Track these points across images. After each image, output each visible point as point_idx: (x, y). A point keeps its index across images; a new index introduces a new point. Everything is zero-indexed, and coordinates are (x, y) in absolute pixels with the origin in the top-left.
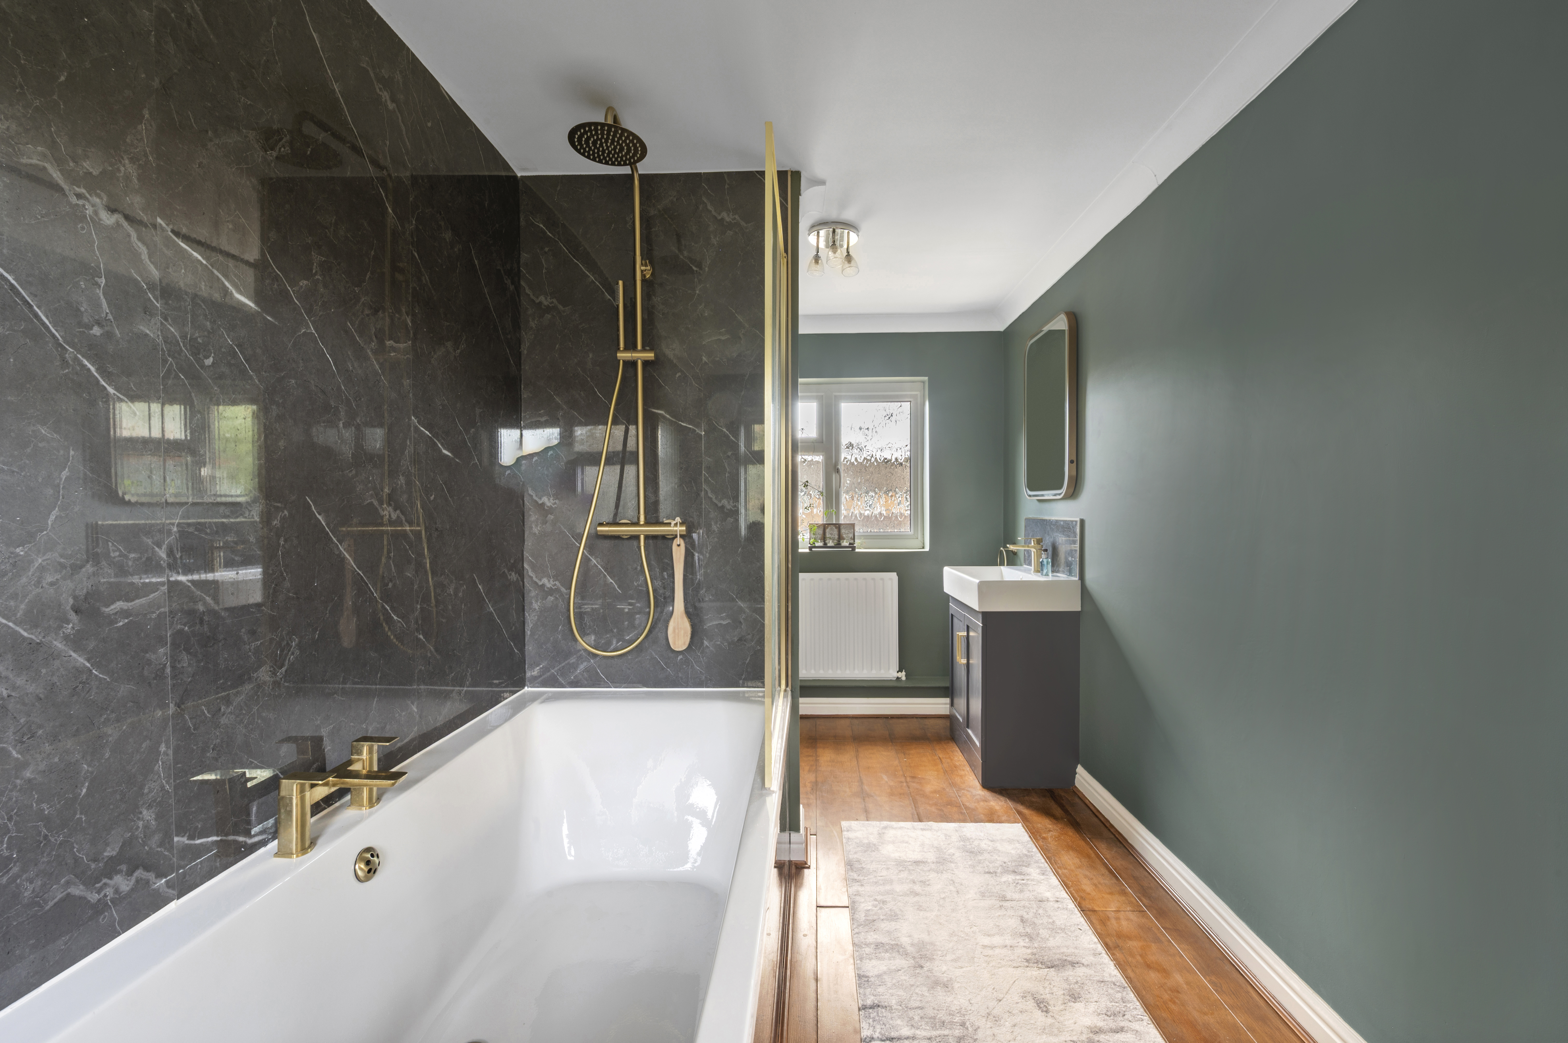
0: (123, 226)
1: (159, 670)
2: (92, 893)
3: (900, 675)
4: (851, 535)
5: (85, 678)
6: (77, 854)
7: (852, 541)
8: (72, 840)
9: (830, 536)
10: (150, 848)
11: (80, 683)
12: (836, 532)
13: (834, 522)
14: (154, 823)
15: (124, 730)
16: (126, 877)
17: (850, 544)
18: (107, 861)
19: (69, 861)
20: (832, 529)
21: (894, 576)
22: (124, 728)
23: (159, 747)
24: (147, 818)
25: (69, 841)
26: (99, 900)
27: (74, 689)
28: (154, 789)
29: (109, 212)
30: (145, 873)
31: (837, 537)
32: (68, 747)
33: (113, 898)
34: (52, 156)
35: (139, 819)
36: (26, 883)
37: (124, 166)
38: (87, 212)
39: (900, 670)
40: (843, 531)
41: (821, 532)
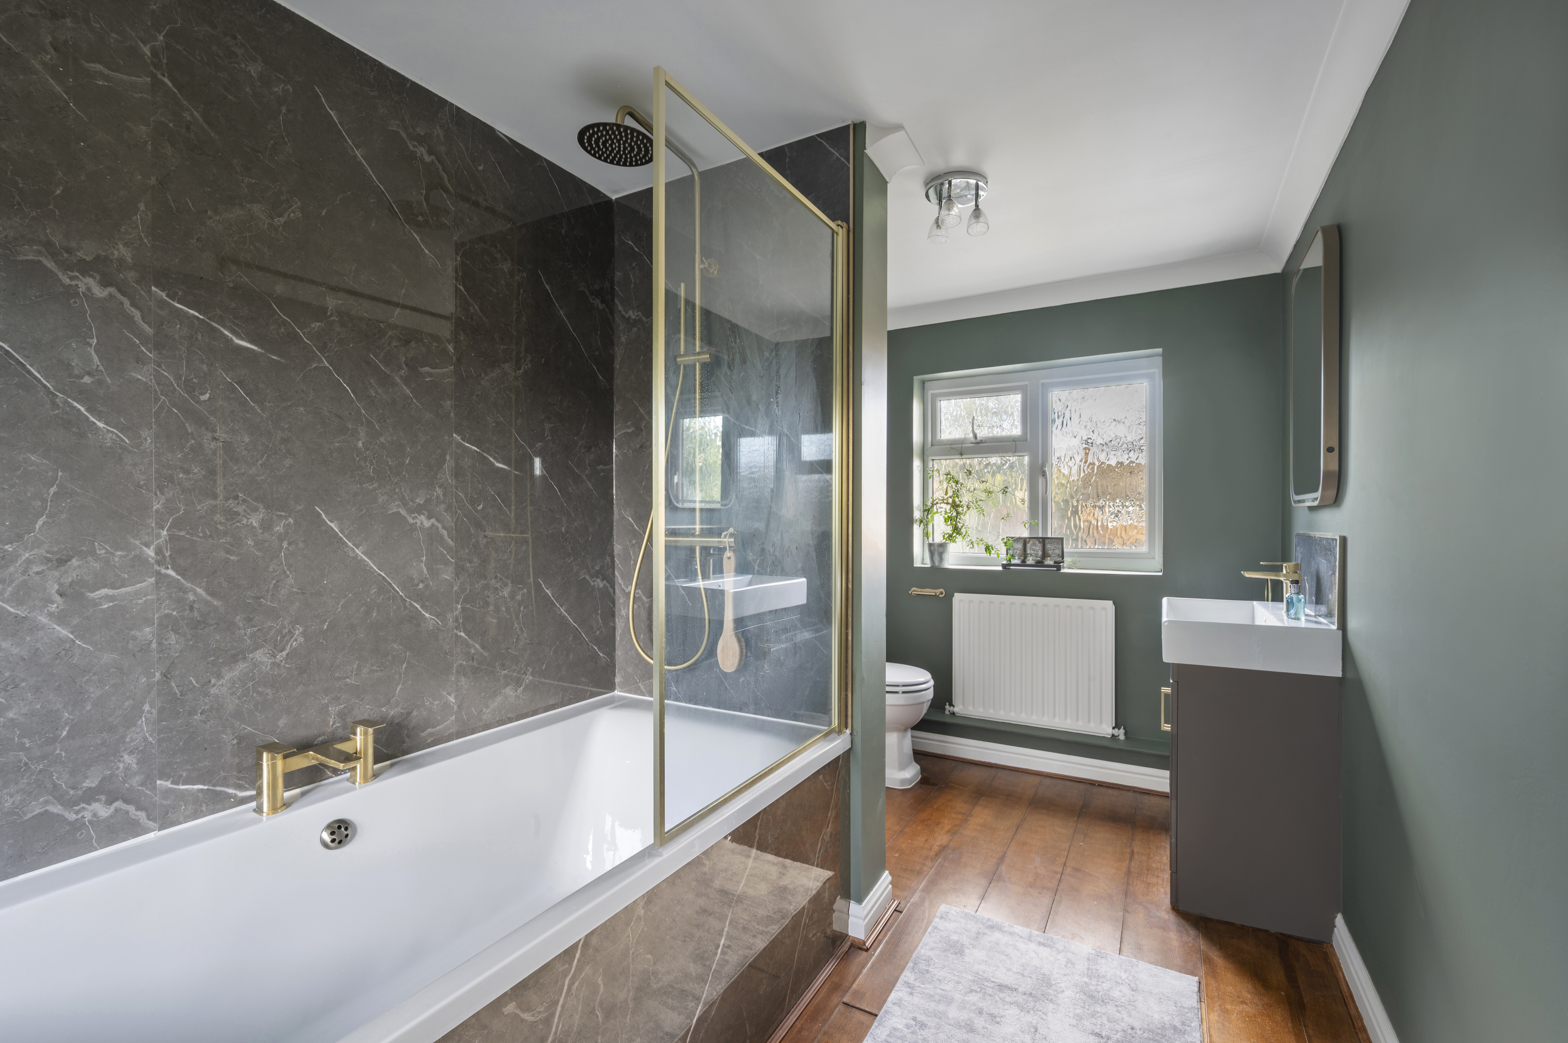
0: (115, 297)
1: (144, 644)
2: (70, 813)
3: (1116, 732)
4: (1058, 552)
5: (68, 646)
6: (56, 781)
7: (1060, 559)
8: (52, 769)
9: (1032, 552)
10: (131, 786)
11: (63, 650)
12: (1039, 548)
13: (1040, 536)
14: (135, 766)
15: (107, 690)
16: (105, 805)
17: (1055, 562)
18: (85, 790)
19: (48, 785)
20: (1034, 544)
21: (1109, 605)
22: (107, 688)
23: (143, 706)
24: (128, 762)
25: (48, 770)
26: (76, 820)
27: (57, 654)
28: (136, 739)
29: (102, 288)
30: (125, 805)
31: (1040, 553)
32: (50, 698)
33: (91, 820)
34: (47, 251)
35: (119, 761)
36: (7, 796)
37: (118, 250)
38: (80, 290)
39: (1117, 726)
40: (1048, 546)
41: (1019, 546)
